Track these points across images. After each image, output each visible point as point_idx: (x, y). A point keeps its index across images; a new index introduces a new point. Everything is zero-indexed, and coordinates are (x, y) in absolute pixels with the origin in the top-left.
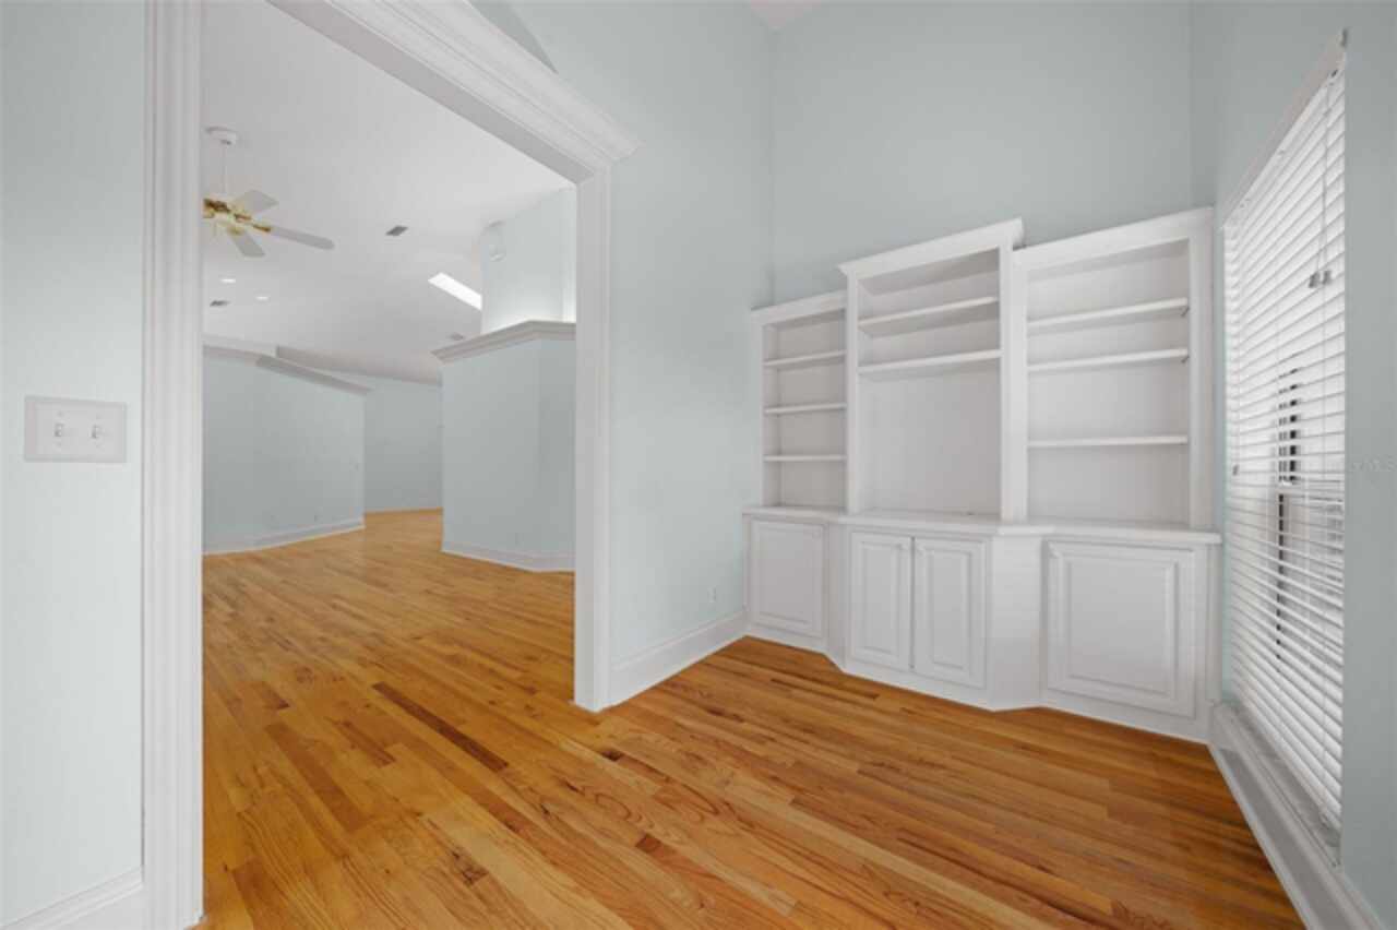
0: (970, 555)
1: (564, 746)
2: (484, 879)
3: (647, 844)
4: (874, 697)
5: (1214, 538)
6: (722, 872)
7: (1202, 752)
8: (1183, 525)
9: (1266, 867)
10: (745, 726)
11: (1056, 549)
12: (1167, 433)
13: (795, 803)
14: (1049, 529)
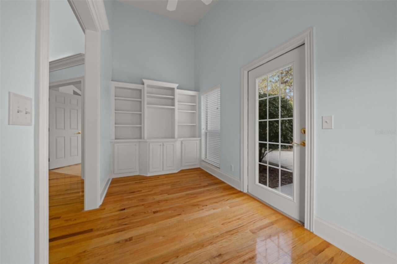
0: (173, 145)
1: (102, 217)
2: (133, 238)
3: (154, 212)
4: (158, 178)
5: (200, 138)
6: (172, 206)
7: (199, 168)
8: (196, 137)
9: (212, 175)
10: (143, 191)
11: (183, 142)
12: (191, 123)
13: (168, 194)
14: (182, 139)
